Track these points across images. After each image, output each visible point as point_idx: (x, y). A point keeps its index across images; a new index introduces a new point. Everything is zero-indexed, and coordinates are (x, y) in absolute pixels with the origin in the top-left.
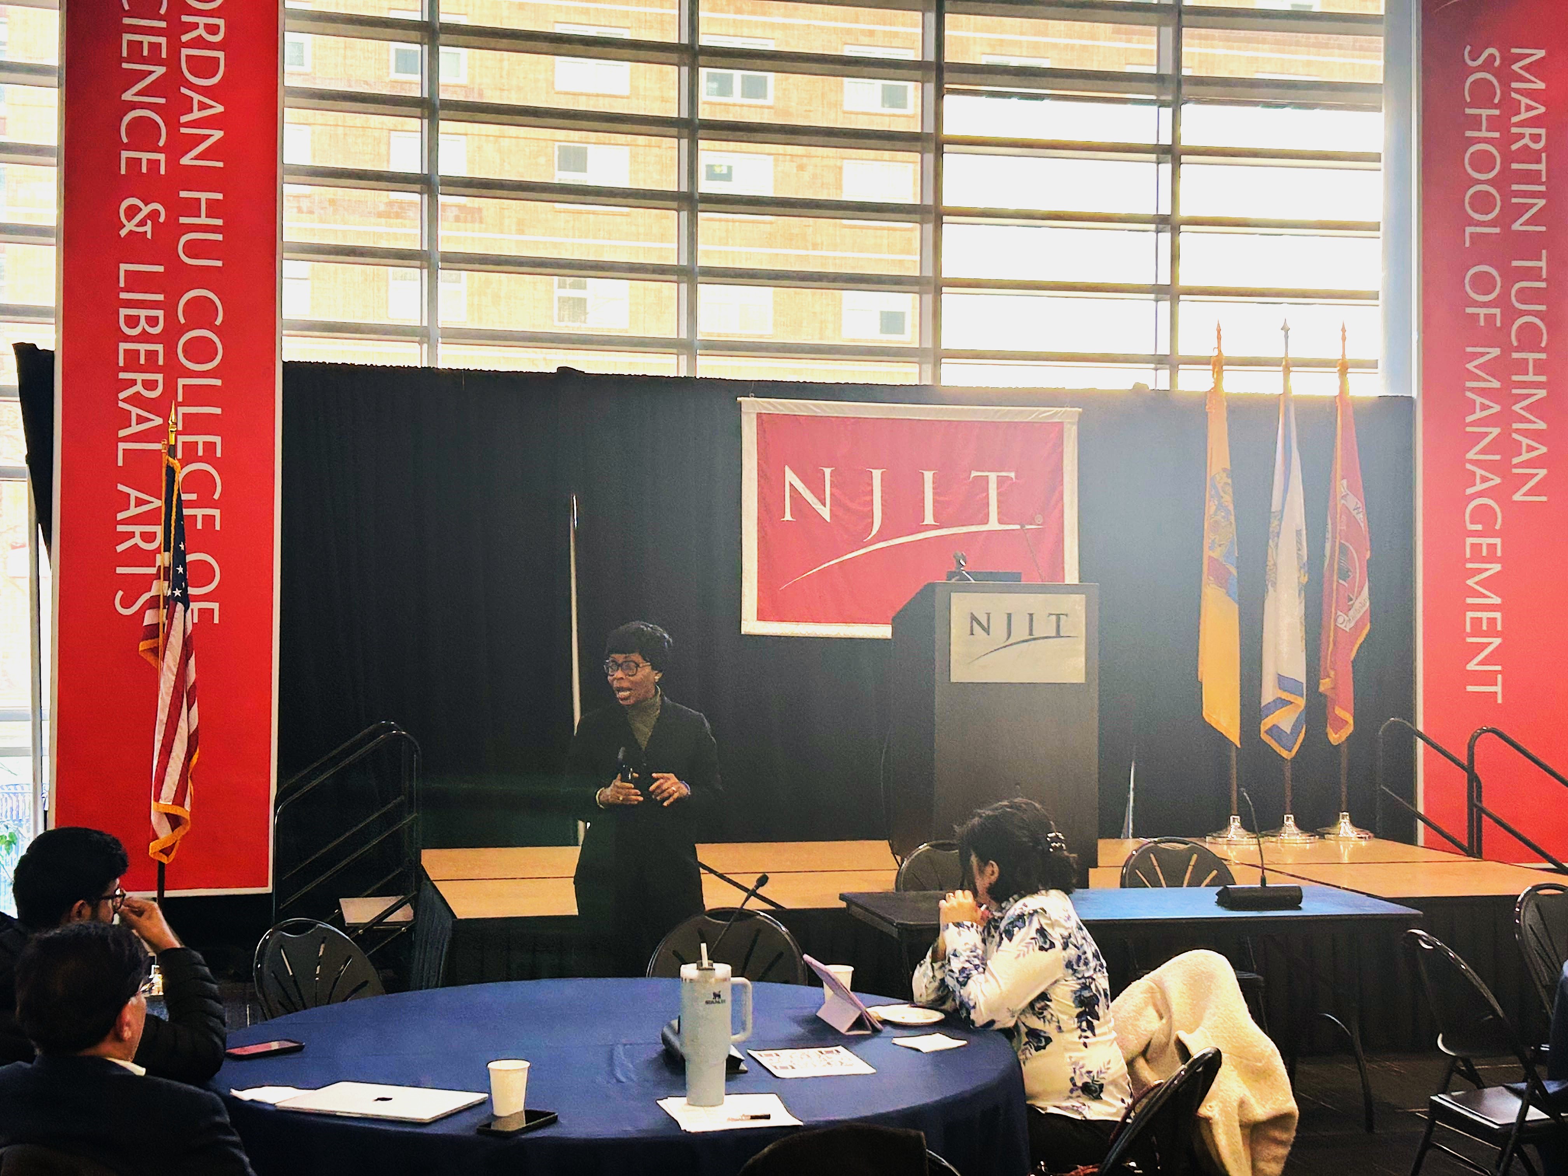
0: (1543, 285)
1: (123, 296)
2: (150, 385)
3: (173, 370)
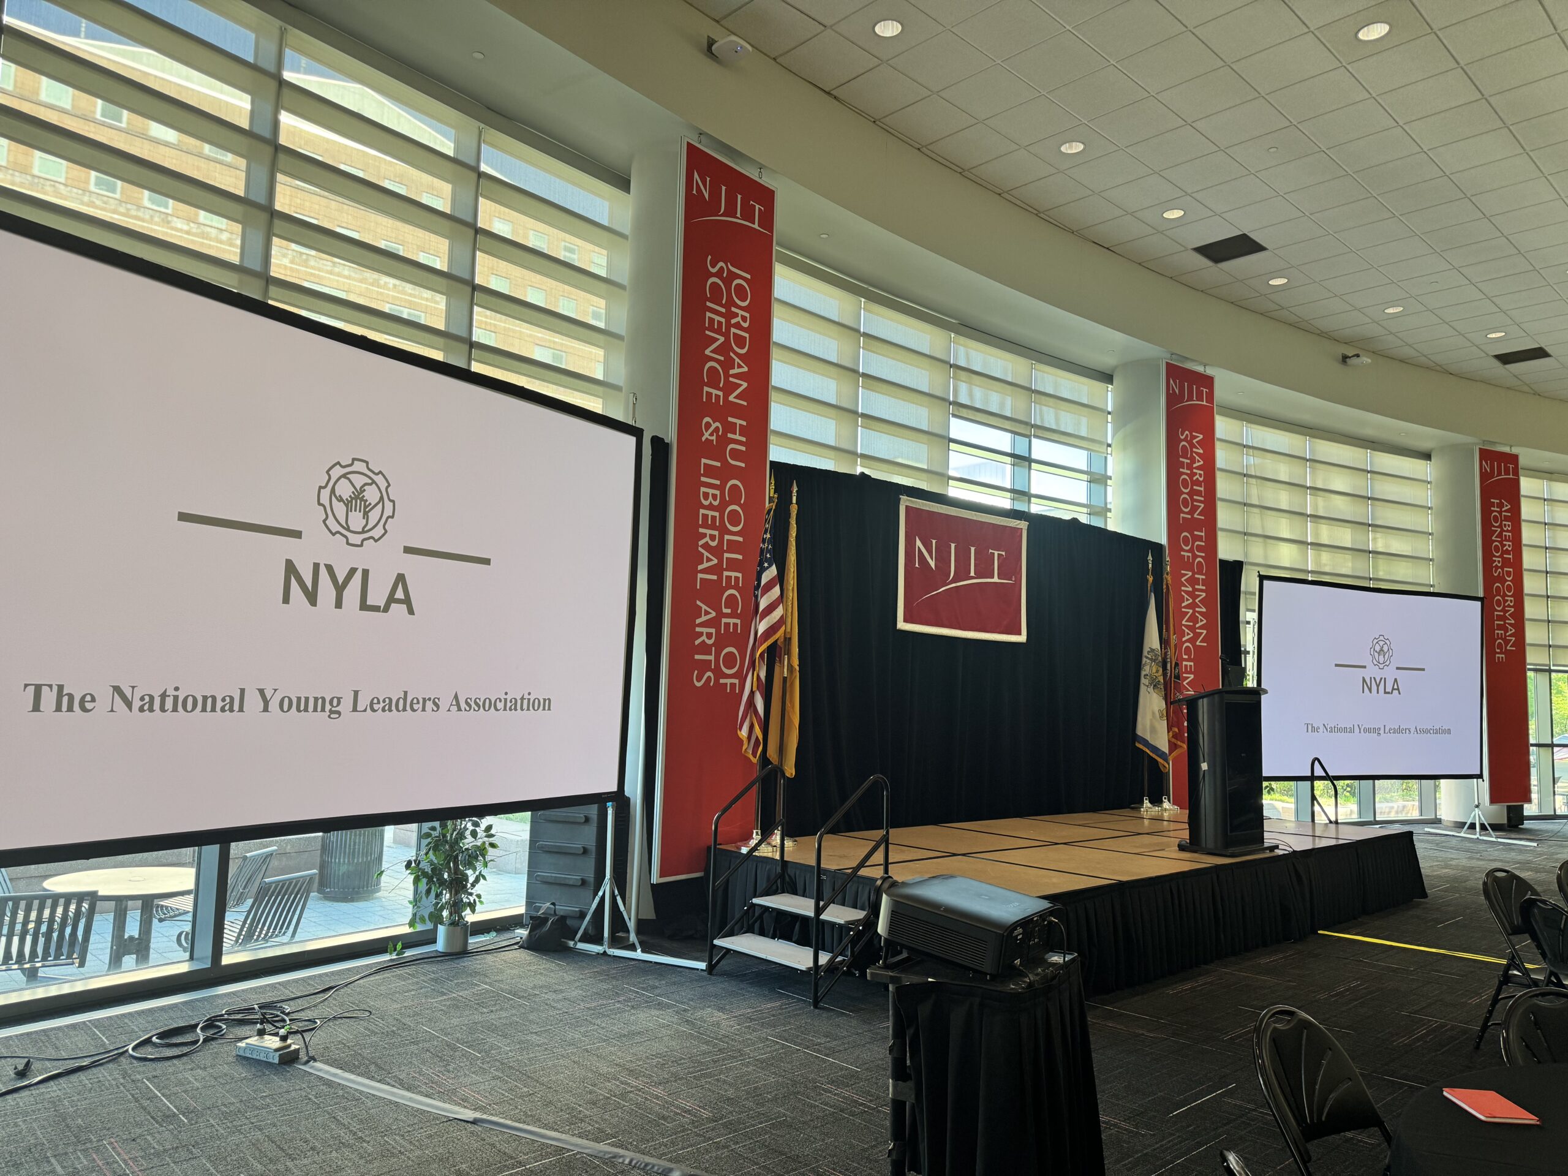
0: (1203, 544)
1: (703, 479)
2: (712, 538)
3: (724, 531)
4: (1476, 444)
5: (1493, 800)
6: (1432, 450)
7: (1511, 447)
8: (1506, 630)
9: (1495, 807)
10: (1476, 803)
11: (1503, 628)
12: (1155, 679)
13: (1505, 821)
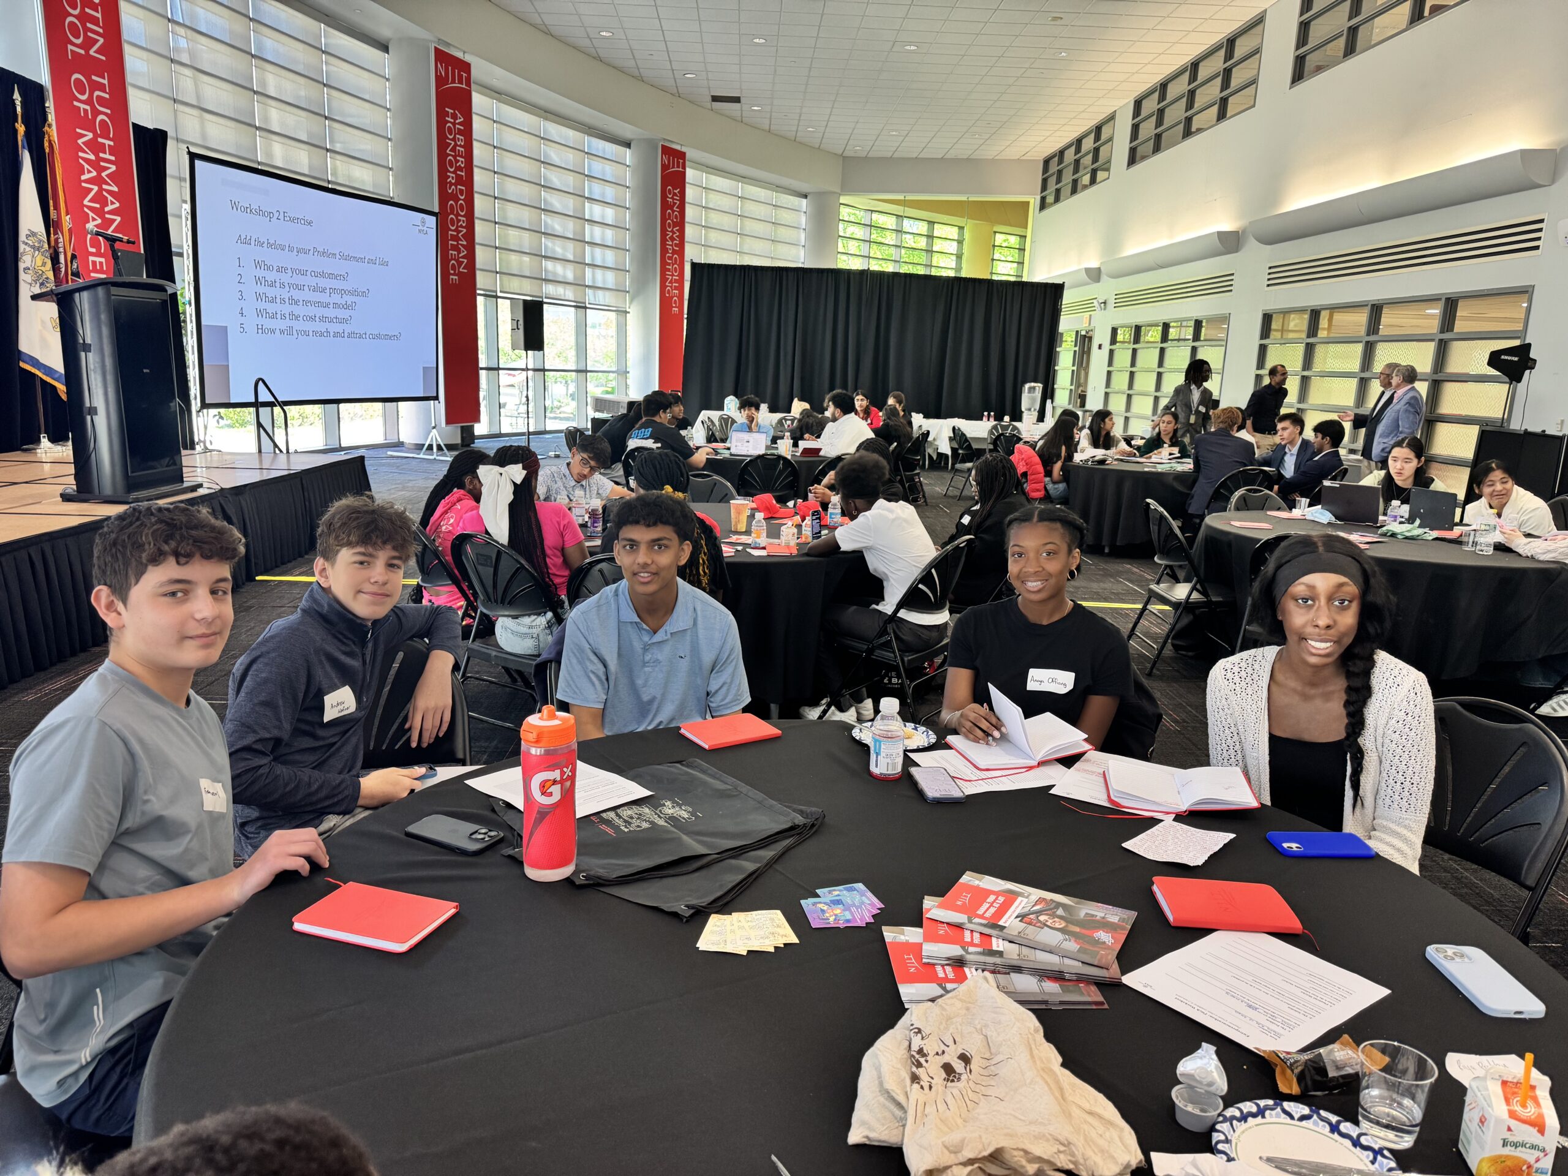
0: (107, 96)
4: (431, 41)
5: (449, 421)
6: (390, 40)
7: (464, 53)
8: (459, 252)
9: (451, 427)
10: (433, 425)
11: (456, 248)
12: (41, 275)
13: (459, 441)
